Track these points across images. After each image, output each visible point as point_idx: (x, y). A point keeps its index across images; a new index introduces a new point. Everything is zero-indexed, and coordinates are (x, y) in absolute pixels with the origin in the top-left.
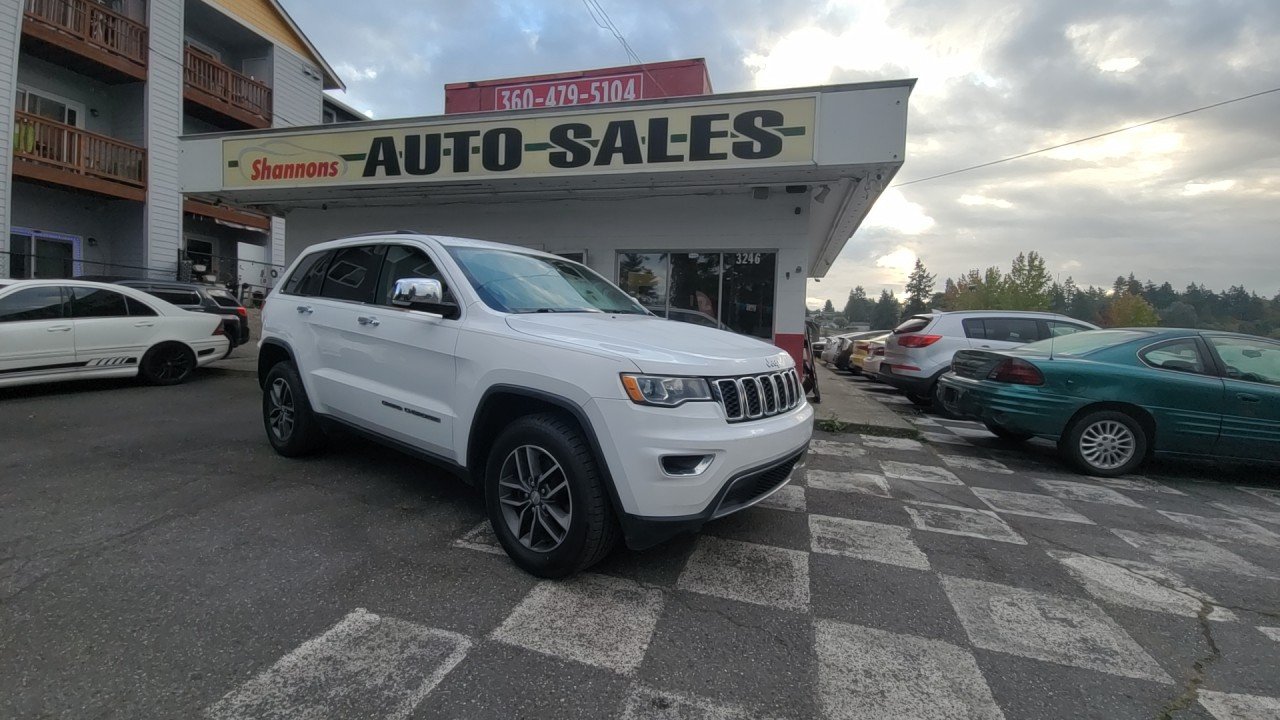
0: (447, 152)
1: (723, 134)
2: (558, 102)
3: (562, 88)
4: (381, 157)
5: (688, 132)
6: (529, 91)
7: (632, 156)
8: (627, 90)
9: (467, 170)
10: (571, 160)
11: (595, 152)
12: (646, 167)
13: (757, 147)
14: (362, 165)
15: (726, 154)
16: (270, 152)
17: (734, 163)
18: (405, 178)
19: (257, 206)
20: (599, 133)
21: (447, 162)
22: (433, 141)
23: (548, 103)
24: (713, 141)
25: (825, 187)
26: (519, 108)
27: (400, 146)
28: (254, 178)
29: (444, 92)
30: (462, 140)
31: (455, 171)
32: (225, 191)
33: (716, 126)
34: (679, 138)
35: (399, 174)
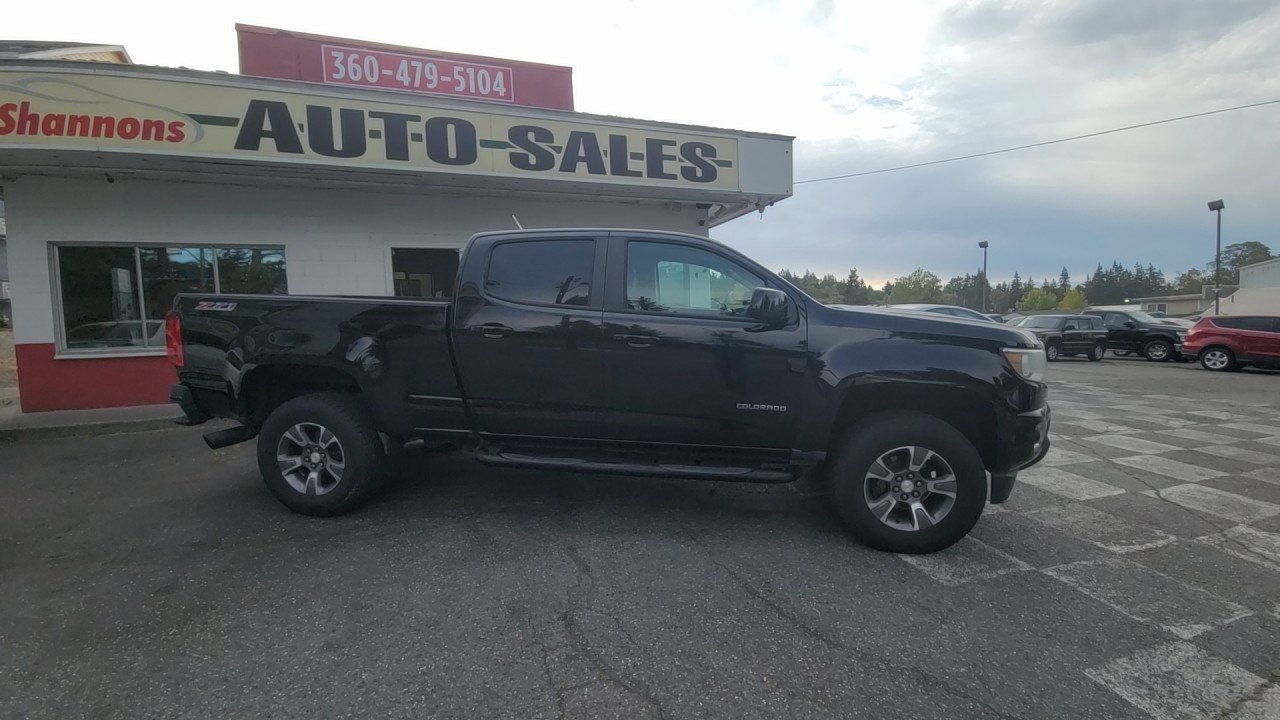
0: (375, 134)
2: (412, 81)
3: (417, 65)
5: (644, 152)
6: (372, 59)
8: (496, 83)
10: (534, 163)
11: (559, 158)
12: (609, 179)
14: (234, 133)
17: (682, 183)
18: (309, 157)
20: (562, 140)
23: (398, 77)
24: (665, 162)
25: (722, 206)
29: (236, 32)
33: (666, 150)
34: (637, 156)
35: (301, 152)
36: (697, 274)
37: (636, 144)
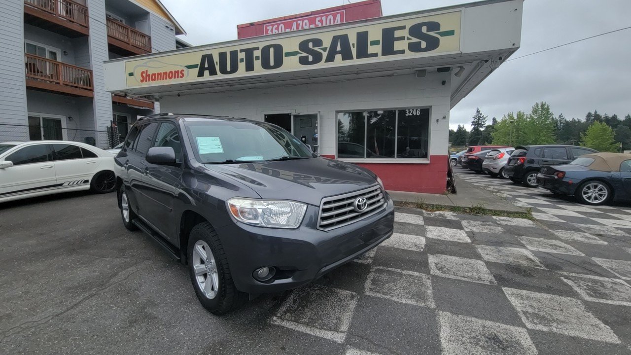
0: (242, 60)
1: (402, 38)
2: (298, 28)
3: (300, 22)
4: (206, 66)
5: (380, 39)
6: (282, 25)
7: (347, 55)
9: (253, 70)
10: (311, 60)
11: (325, 55)
12: (356, 62)
13: (424, 45)
14: (197, 70)
15: (404, 50)
16: (149, 67)
17: (410, 55)
18: (220, 76)
19: (145, 97)
20: (327, 43)
21: (242, 66)
22: (234, 54)
24: (396, 43)
25: (461, 67)
27: (216, 59)
28: (142, 81)
29: (237, 29)
30: (249, 53)
31: (246, 71)
32: (128, 89)
35: (217, 74)
37: (375, 34)
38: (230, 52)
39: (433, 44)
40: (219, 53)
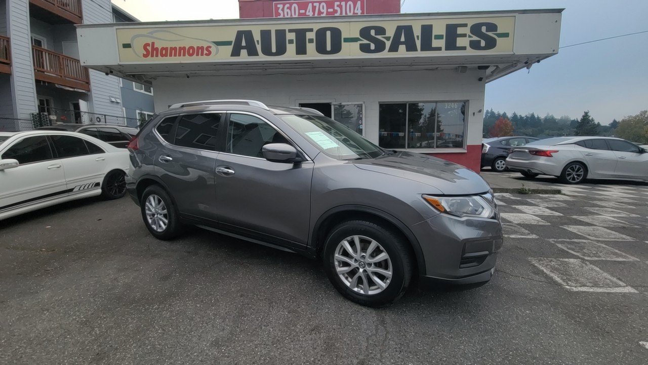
0: (291, 42)
1: (464, 35)
2: (314, 14)
3: (315, 5)
4: (244, 44)
5: (444, 33)
6: (295, 6)
7: (411, 47)
8: (356, 8)
9: (306, 54)
10: (373, 48)
11: (388, 44)
12: (419, 54)
13: (483, 43)
14: (230, 48)
15: (466, 47)
16: (157, 38)
17: (470, 52)
18: (262, 58)
20: (391, 32)
21: (291, 49)
22: (281, 34)
23: (307, 13)
24: (458, 39)
25: (497, 66)
26: (289, 16)
27: (257, 37)
29: (238, 3)
30: (301, 35)
31: (297, 54)
32: (120, 65)
33: (460, 31)
34: (439, 37)
35: (258, 55)
36: (474, 114)
37: (439, 29)
38: (276, 30)
39: (491, 44)
40: (261, 31)
